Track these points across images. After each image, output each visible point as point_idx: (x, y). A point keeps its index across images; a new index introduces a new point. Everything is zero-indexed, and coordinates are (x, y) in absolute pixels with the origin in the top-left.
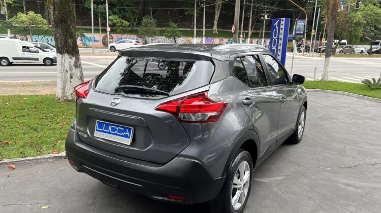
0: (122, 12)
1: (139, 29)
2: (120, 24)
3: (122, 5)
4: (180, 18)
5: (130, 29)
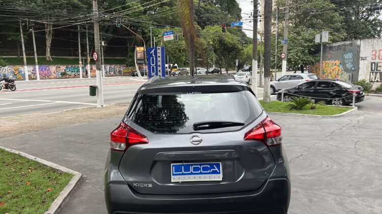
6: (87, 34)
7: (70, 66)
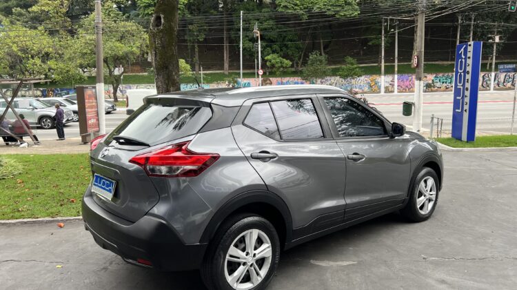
0: (284, 49)
1: (304, 69)
2: (280, 65)
3: (284, 40)
4: (364, 50)
5: (293, 69)
6: (472, 27)
7: (441, 75)
